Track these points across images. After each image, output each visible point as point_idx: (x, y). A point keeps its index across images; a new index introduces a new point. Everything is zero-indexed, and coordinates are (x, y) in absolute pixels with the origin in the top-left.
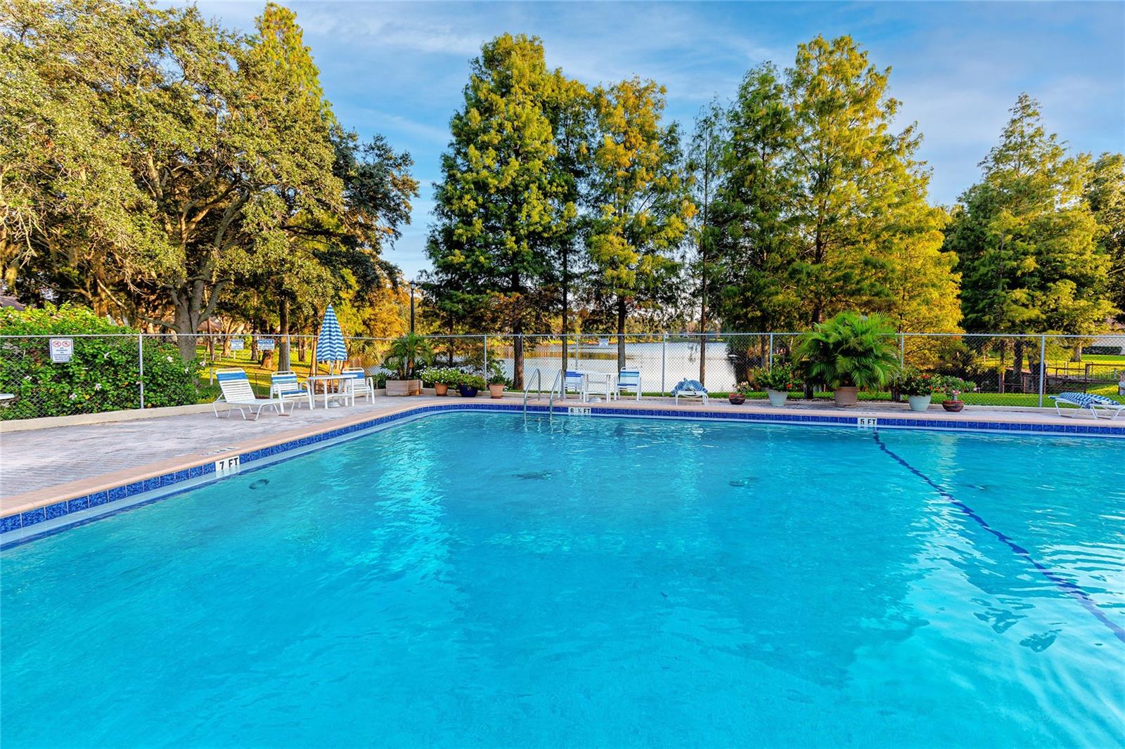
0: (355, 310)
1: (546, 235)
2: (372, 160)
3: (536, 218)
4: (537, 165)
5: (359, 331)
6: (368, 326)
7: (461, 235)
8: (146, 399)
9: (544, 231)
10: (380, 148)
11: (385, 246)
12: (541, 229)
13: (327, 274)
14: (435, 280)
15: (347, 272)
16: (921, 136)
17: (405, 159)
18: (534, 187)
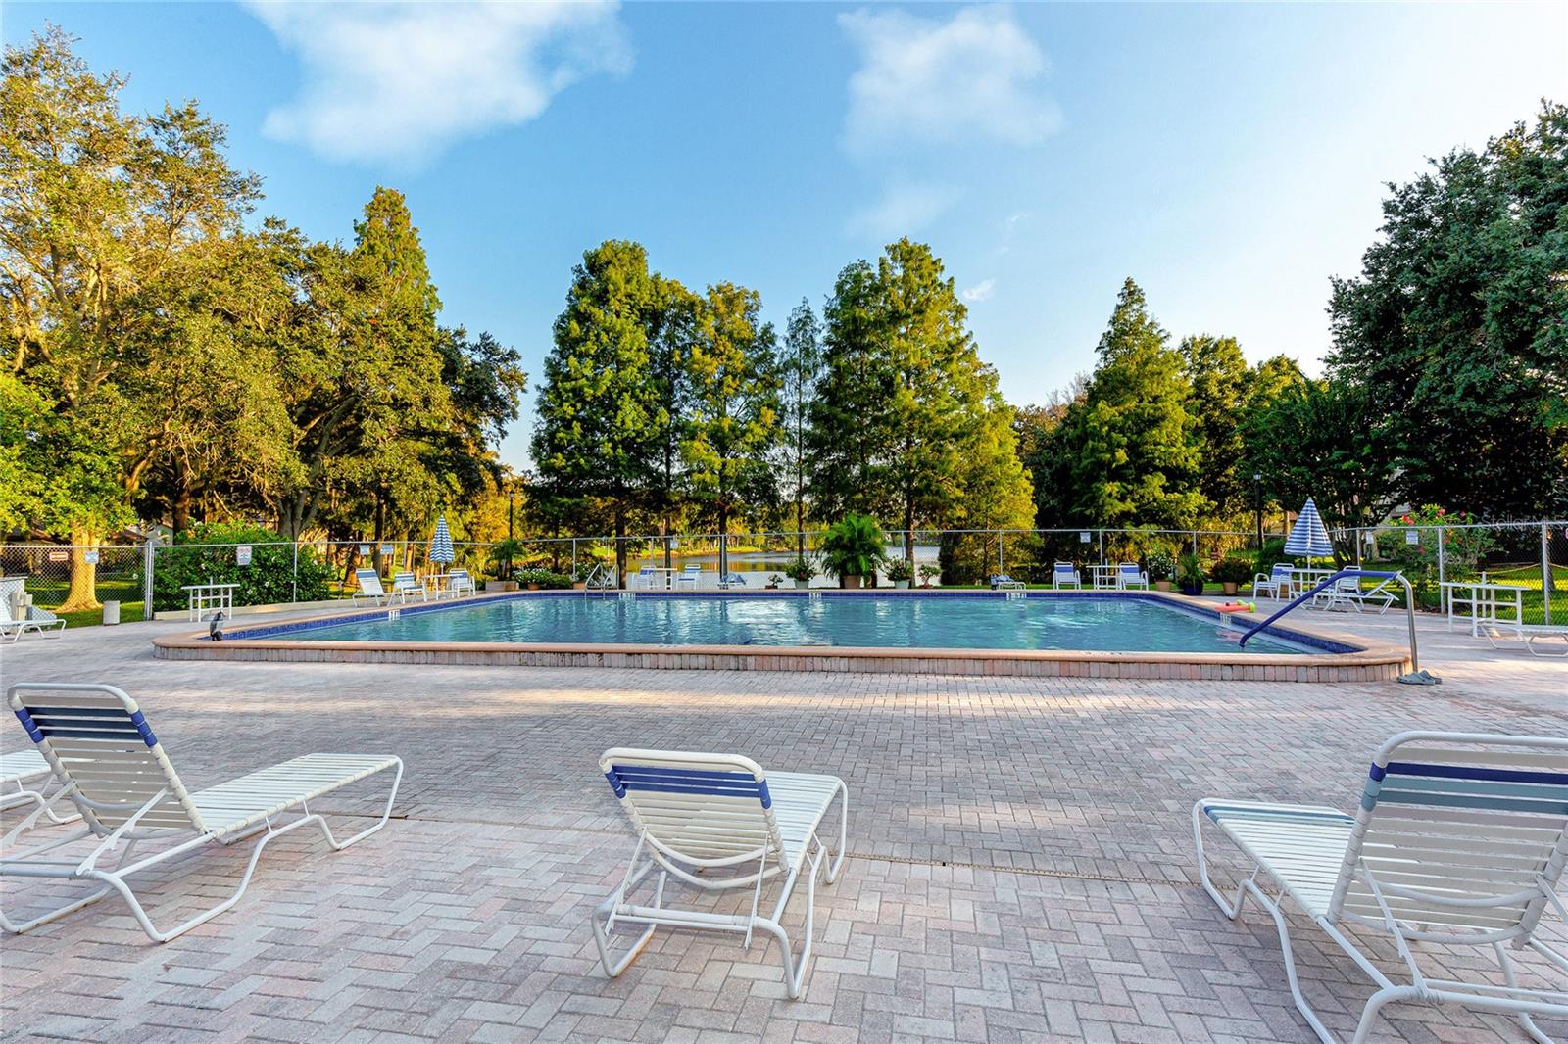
0: (456, 514)
1: (639, 440)
2: (478, 358)
3: (629, 424)
4: (630, 373)
5: (460, 537)
6: (470, 531)
7: (562, 439)
8: (298, 594)
9: (638, 436)
10: (487, 346)
11: (491, 447)
12: (634, 434)
13: (433, 481)
14: (539, 481)
15: (452, 477)
16: (975, 345)
17: (513, 355)
18: (626, 395)
